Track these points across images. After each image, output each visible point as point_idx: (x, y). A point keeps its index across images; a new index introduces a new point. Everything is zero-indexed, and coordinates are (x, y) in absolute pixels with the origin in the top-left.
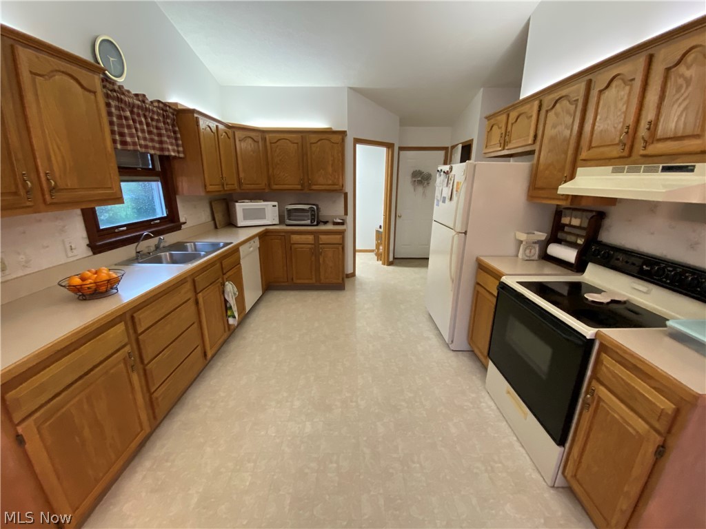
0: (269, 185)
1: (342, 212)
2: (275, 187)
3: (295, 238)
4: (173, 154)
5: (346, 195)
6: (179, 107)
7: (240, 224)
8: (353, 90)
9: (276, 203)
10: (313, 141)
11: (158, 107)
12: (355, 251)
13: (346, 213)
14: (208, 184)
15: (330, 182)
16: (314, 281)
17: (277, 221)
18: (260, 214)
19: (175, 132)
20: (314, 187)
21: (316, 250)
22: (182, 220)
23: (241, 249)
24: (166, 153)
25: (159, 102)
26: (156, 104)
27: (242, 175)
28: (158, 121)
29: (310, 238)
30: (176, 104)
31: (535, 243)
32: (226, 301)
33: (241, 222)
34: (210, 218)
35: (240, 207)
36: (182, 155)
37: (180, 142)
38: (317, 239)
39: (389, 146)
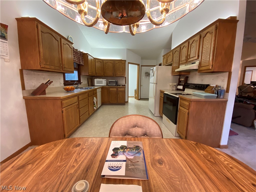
0: (104, 75)
1: (125, 83)
2: (105, 75)
3: (111, 89)
4: (82, 64)
5: (126, 78)
6: (83, 53)
7: (95, 85)
8: (128, 50)
9: (106, 80)
10: (117, 63)
11: (80, 53)
12: (128, 95)
13: (126, 83)
14: (89, 72)
15: (121, 74)
16: (116, 102)
17: (106, 85)
18: (101, 82)
19: (82, 59)
20: (117, 75)
21: (117, 93)
22: (81, 82)
23: (97, 89)
25: (80, 51)
26: (79, 52)
27: (97, 71)
28: (79, 56)
29: (115, 89)
31: (174, 86)
32: (94, 102)
34: (87, 83)
35: (96, 80)
37: (83, 61)
38: (117, 89)
39: (138, 65)
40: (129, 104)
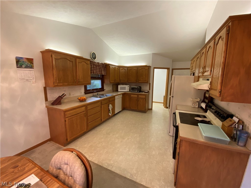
0: (128, 81)
1: (149, 89)
2: (129, 81)
3: (132, 95)
4: (103, 74)
5: (150, 84)
6: (107, 64)
7: (119, 91)
9: (129, 86)
10: (140, 69)
11: (102, 65)
12: (152, 102)
13: (150, 89)
14: (111, 81)
15: (144, 80)
16: (136, 109)
17: (129, 91)
18: (124, 88)
19: (105, 69)
20: (140, 82)
21: (138, 99)
22: (105, 89)
23: (115, 97)
24: (102, 74)
25: (102, 63)
26: (101, 64)
27: (121, 78)
28: (101, 67)
29: (136, 96)
30: (106, 63)
31: (197, 102)
32: (109, 109)
33: (119, 90)
34: (112, 89)
35: (119, 86)
36: (106, 74)
37: (106, 71)
38: (138, 96)
39: (168, 69)
40: (153, 111)
